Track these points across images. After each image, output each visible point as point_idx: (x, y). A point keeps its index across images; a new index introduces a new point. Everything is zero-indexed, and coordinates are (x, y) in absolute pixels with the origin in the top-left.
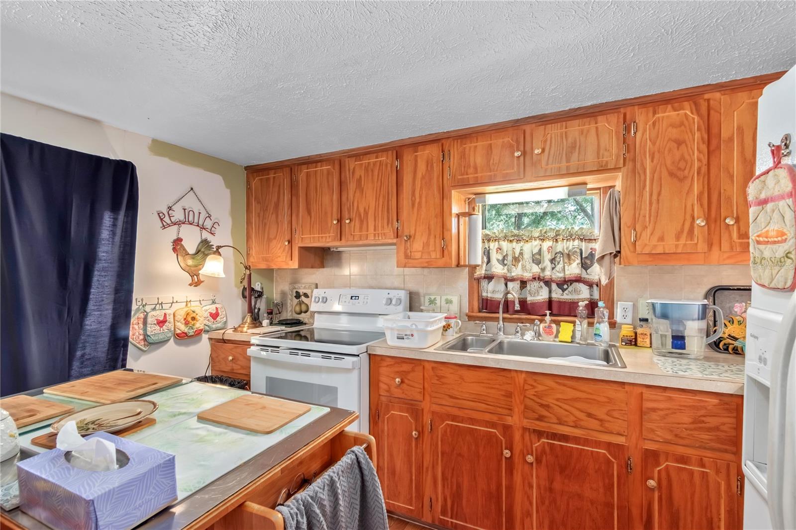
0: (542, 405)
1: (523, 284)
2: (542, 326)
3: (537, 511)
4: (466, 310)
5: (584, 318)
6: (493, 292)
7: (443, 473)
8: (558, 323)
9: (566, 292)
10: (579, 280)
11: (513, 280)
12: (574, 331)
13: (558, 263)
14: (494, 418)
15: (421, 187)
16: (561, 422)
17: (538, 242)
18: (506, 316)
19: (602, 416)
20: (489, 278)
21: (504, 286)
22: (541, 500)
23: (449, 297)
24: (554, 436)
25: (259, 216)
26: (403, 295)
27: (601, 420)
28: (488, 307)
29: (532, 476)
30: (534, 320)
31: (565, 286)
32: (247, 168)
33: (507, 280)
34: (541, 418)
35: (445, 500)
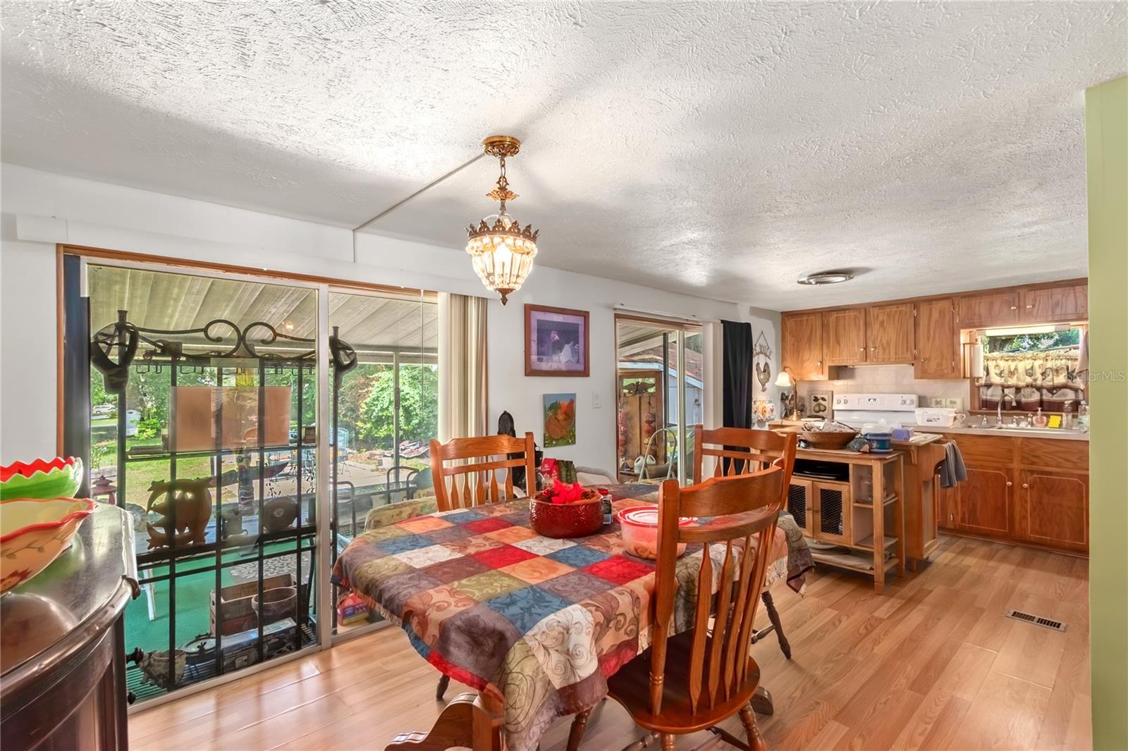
0: (1034, 456)
1: (1018, 389)
2: (1034, 418)
3: (1031, 515)
4: (968, 407)
5: (1070, 412)
6: (992, 396)
7: (962, 498)
8: (1048, 416)
9: (1055, 395)
10: (1065, 386)
11: (1009, 387)
12: (1061, 421)
13: (1048, 375)
14: (1000, 465)
15: (935, 329)
16: (1047, 465)
17: (1031, 361)
18: (1003, 412)
19: (1074, 460)
20: (988, 386)
21: (1001, 391)
22: (1034, 509)
23: (953, 400)
24: (1043, 473)
25: (793, 345)
26: (914, 397)
27: (1074, 463)
28: (989, 406)
29: (1027, 496)
30: (1028, 414)
31: (1055, 391)
32: (782, 313)
33: (1003, 387)
34: (1033, 463)
35: (964, 514)
